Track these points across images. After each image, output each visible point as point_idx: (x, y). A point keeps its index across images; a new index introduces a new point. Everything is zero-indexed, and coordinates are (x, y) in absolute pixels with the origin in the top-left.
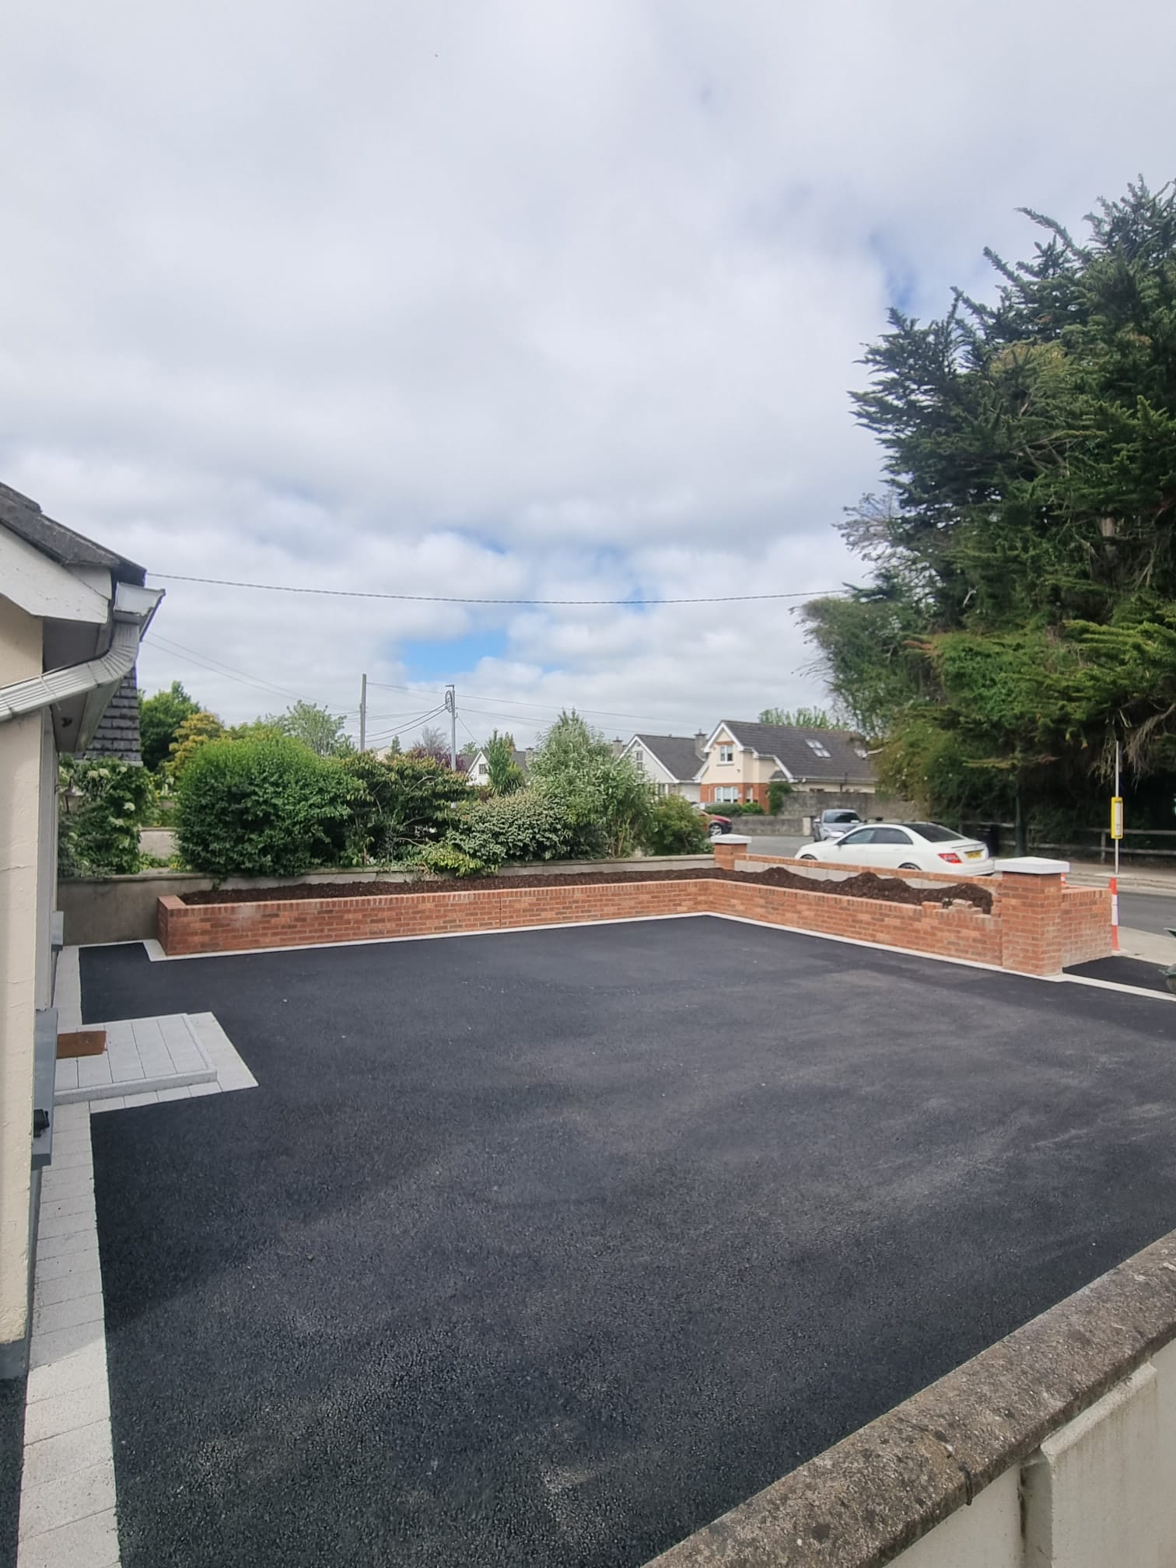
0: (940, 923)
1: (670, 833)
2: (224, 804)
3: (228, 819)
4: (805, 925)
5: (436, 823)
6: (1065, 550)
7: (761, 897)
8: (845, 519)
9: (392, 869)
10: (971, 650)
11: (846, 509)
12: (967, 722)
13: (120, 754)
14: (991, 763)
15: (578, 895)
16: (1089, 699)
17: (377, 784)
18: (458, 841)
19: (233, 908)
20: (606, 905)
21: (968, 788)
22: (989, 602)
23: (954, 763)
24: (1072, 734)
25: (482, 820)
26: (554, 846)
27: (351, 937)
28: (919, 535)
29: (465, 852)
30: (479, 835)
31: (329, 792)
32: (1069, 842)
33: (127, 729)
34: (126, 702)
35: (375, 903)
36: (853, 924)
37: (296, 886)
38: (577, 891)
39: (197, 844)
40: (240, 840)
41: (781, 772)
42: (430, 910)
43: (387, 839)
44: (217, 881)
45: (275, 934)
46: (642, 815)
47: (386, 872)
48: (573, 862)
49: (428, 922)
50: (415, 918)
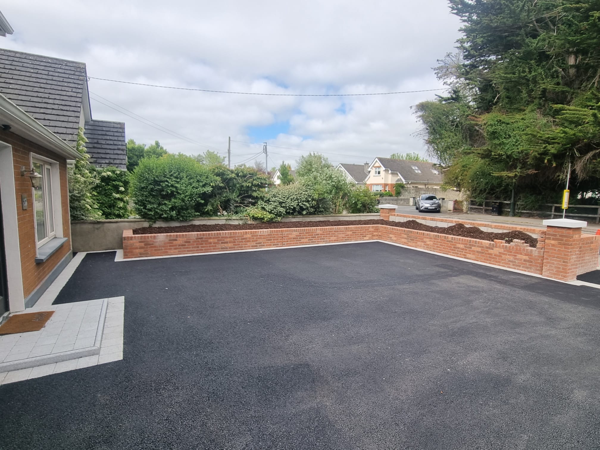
0: (504, 251)
1: (360, 202)
2: (152, 186)
3: (154, 193)
4: (428, 248)
5: (253, 198)
6: (550, 72)
7: (405, 234)
8: (437, 65)
9: (233, 218)
10: (500, 121)
11: (438, 60)
12: (495, 155)
13: (117, 166)
14: (504, 174)
15: (319, 232)
16: (559, 143)
17: (226, 179)
18: (263, 206)
19: (155, 236)
20: (332, 236)
21: (490, 185)
22: (506, 100)
23: (484, 174)
24: (548, 160)
25: (274, 196)
26: (307, 208)
27: (212, 250)
28: (472, 72)
29: (266, 211)
30: (273, 203)
31: (202, 182)
32: (536, 210)
33: (121, 154)
34: (120, 143)
35: (223, 234)
36: (454, 249)
37: (188, 226)
38: (318, 230)
39: (140, 205)
40: (160, 204)
41: (401, 179)
42: (250, 238)
43: (231, 204)
44: (151, 223)
45: (175, 249)
46: (347, 195)
47: (230, 219)
48: (316, 216)
49: (248, 243)
50: (242, 242)
